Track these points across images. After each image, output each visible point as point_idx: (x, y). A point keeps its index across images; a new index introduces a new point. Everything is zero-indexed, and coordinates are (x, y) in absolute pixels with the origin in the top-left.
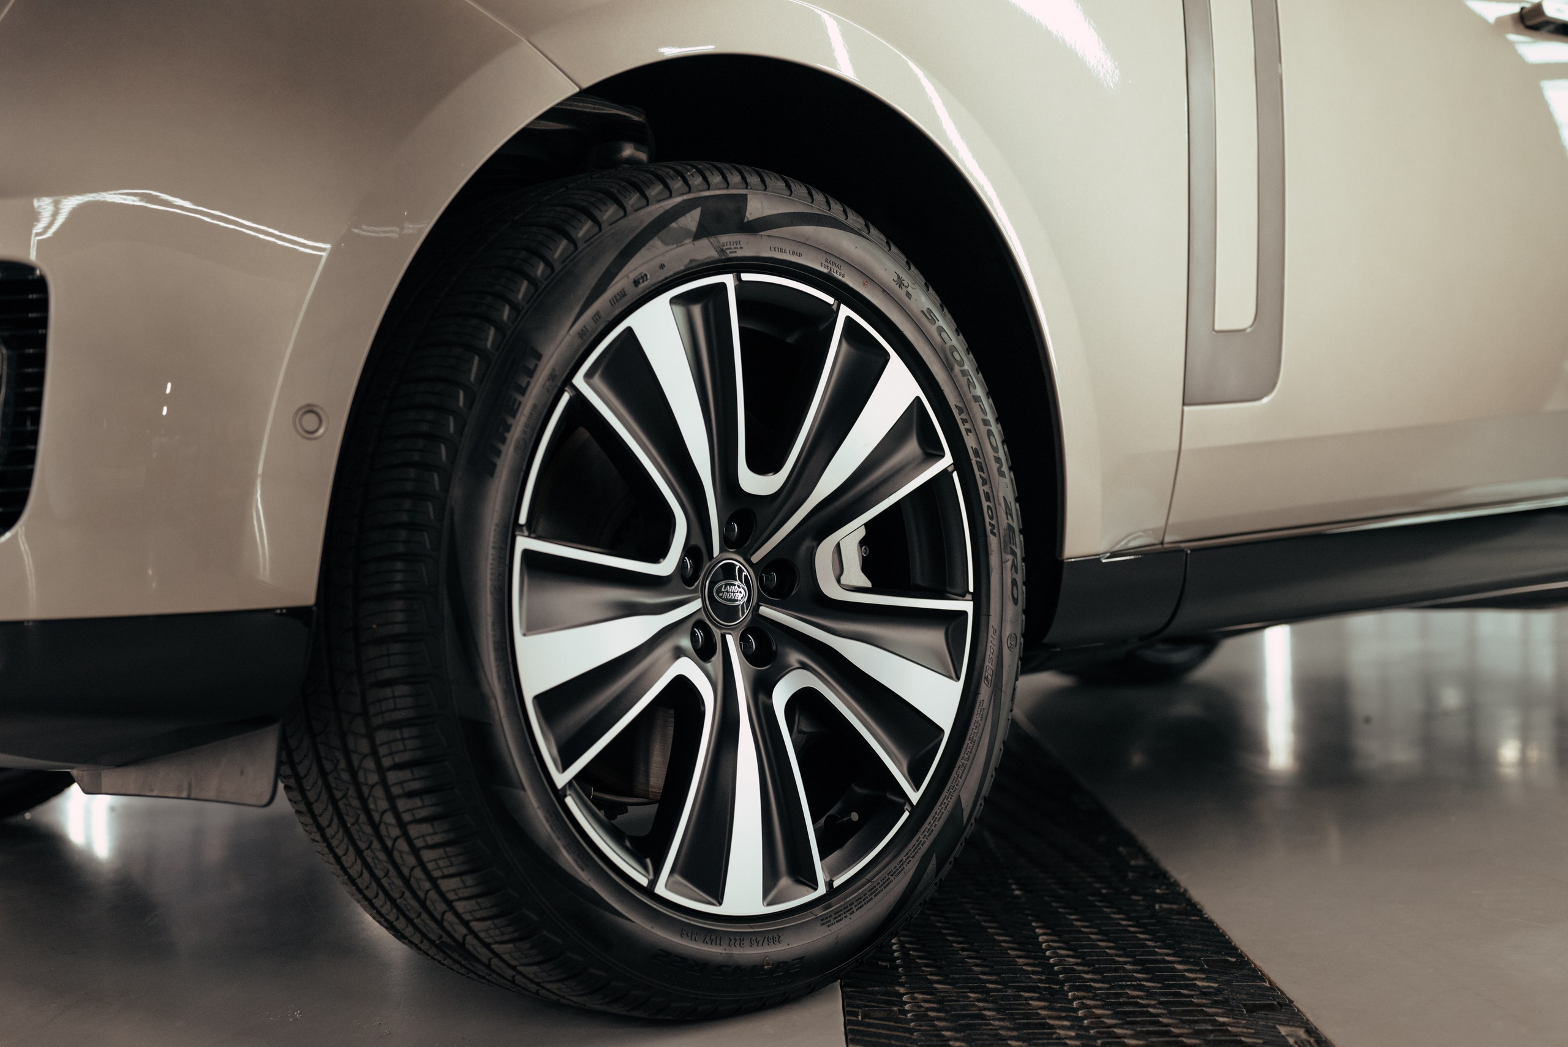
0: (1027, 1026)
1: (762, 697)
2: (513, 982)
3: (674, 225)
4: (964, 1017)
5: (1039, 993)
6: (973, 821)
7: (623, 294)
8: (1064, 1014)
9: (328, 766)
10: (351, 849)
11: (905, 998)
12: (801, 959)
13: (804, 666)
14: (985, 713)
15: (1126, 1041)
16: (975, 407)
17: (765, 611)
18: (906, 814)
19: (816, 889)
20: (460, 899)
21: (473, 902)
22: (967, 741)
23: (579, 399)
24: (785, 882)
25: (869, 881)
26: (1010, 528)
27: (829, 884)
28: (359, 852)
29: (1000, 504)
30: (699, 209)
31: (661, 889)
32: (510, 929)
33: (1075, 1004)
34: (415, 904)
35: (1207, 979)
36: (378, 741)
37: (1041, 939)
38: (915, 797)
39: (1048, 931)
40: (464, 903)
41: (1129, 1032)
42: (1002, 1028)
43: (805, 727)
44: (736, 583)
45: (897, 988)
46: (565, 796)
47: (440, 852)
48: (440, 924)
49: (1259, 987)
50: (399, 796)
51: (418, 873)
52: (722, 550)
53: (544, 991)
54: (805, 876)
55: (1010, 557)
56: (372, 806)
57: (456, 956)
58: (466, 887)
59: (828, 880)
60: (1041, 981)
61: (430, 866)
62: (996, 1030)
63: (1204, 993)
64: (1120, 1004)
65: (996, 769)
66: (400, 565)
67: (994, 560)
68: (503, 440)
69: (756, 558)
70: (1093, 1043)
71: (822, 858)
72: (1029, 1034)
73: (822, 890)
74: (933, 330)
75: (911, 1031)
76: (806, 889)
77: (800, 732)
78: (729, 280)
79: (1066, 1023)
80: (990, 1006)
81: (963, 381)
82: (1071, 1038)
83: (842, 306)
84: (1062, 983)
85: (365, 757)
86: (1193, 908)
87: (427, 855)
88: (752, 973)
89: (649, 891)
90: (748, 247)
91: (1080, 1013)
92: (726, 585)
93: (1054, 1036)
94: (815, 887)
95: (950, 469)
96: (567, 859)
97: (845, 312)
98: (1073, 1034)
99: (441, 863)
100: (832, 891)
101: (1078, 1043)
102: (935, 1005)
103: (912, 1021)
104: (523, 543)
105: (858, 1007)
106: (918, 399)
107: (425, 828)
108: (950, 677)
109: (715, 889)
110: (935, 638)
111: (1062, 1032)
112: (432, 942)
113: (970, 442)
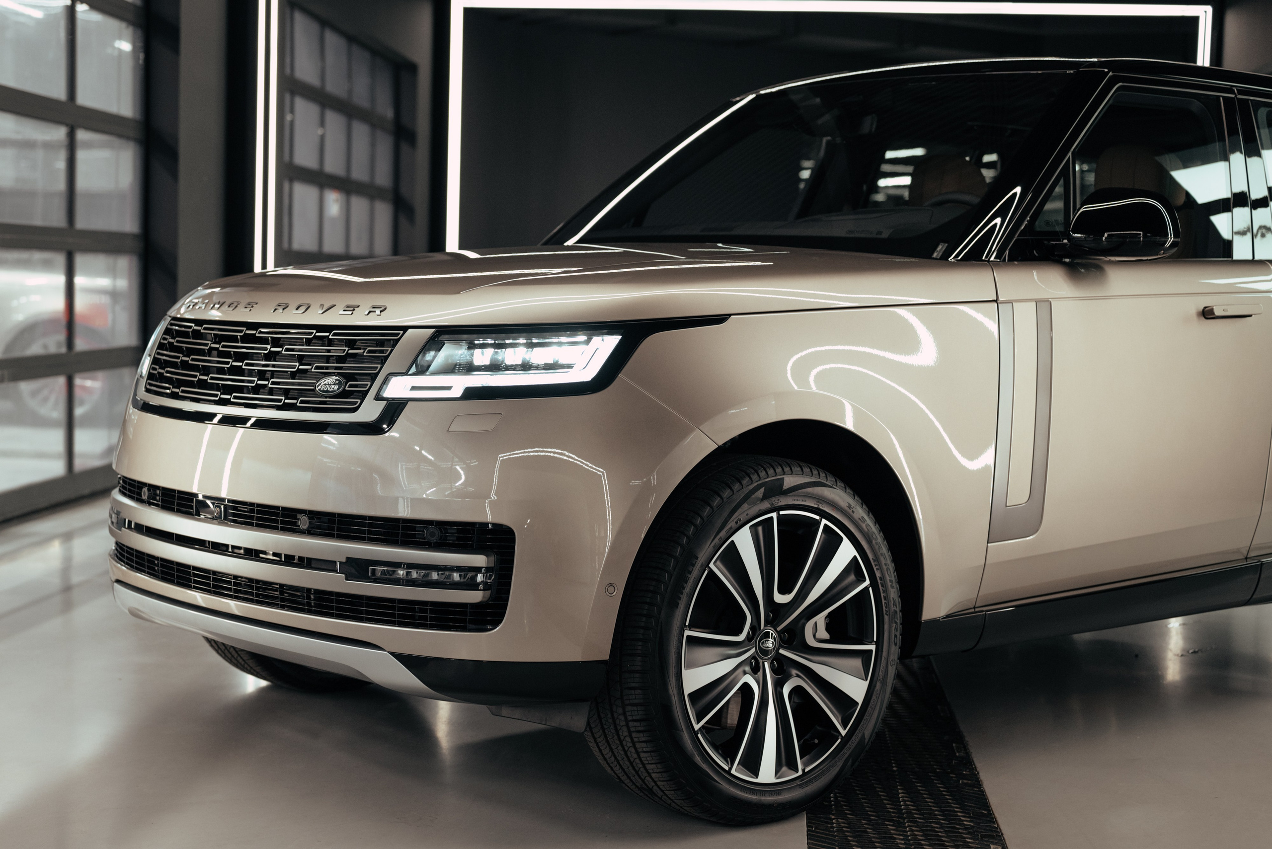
0: (885, 838)
1: (779, 689)
2: (670, 805)
3: (753, 496)
4: (858, 831)
5: (893, 823)
6: (870, 743)
7: (731, 528)
8: (901, 833)
9: (602, 715)
10: (608, 747)
11: (834, 821)
12: (790, 802)
13: (798, 676)
14: (878, 696)
15: (925, 847)
16: (882, 558)
17: (782, 651)
18: (839, 740)
19: (797, 772)
20: (654, 773)
21: (660, 774)
22: (869, 708)
23: (711, 572)
24: (784, 769)
25: (821, 770)
26: (896, 612)
27: (803, 770)
28: (611, 750)
29: (891, 601)
30: (764, 488)
31: (733, 772)
32: (674, 786)
33: (908, 829)
34: (633, 772)
35: (970, 821)
36: (627, 710)
37: (900, 795)
38: (843, 732)
39: (905, 791)
40: (656, 774)
41: (927, 843)
42: (874, 837)
43: (797, 700)
44: (769, 640)
45: (831, 816)
46: (698, 734)
47: (649, 754)
48: (643, 781)
49: (991, 827)
50: (634, 732)
51: (638, 761)
52: (765, 626)
53: (683, 810)
54: (794, 767)
55: (894, 625)
56: (621, 734)
57: (646, 793)
58: (658, 768)
59: (803, 768)
60: (895, 817)
61: (643, 759)
62: (871, 838)
63: (966, 828)
64: (927, 830)
65: (882, 719)
66: (640, 643)
67: (886, 627)
68: (682, 593)
69: (779, 629)
70: (910, 847)
71: (801, 759)
72: (884, 841)
73: (800, 773)
74: (864, 526)
75: (835, 836)
76: (793, 772)
77: (794, 702)
78: (774, 515)
79: (902, 837)
80: (870, 827)
81: (877, 547)
82: (902, 844)
83: (823, 519)
84: (904, 819)
85: (620, 715)
86: (978, 783)
87: (642, 755)
88: (769, 806)
89: (729, 772)
90: (784, 501)
91: (909, 833)
92: (766, 641)
93: (895, 843)
94: (797, 771)
95: (868, 586)
96: (698, 759)
97: (824, 522)
98: (903, 842)
99: (648, 759)
100: (804, 773)
101: (904, 846)
102: (846, 825)
103: (836, 832)
104: (687, 633)
105: (813, 823)
106: (855, 557)
107: (644, 745)
108: (863, 680)
109: (755, 772)
110: (857, 663)
111: (899, 841)
112: (637, 786)
113: (878, 574)
